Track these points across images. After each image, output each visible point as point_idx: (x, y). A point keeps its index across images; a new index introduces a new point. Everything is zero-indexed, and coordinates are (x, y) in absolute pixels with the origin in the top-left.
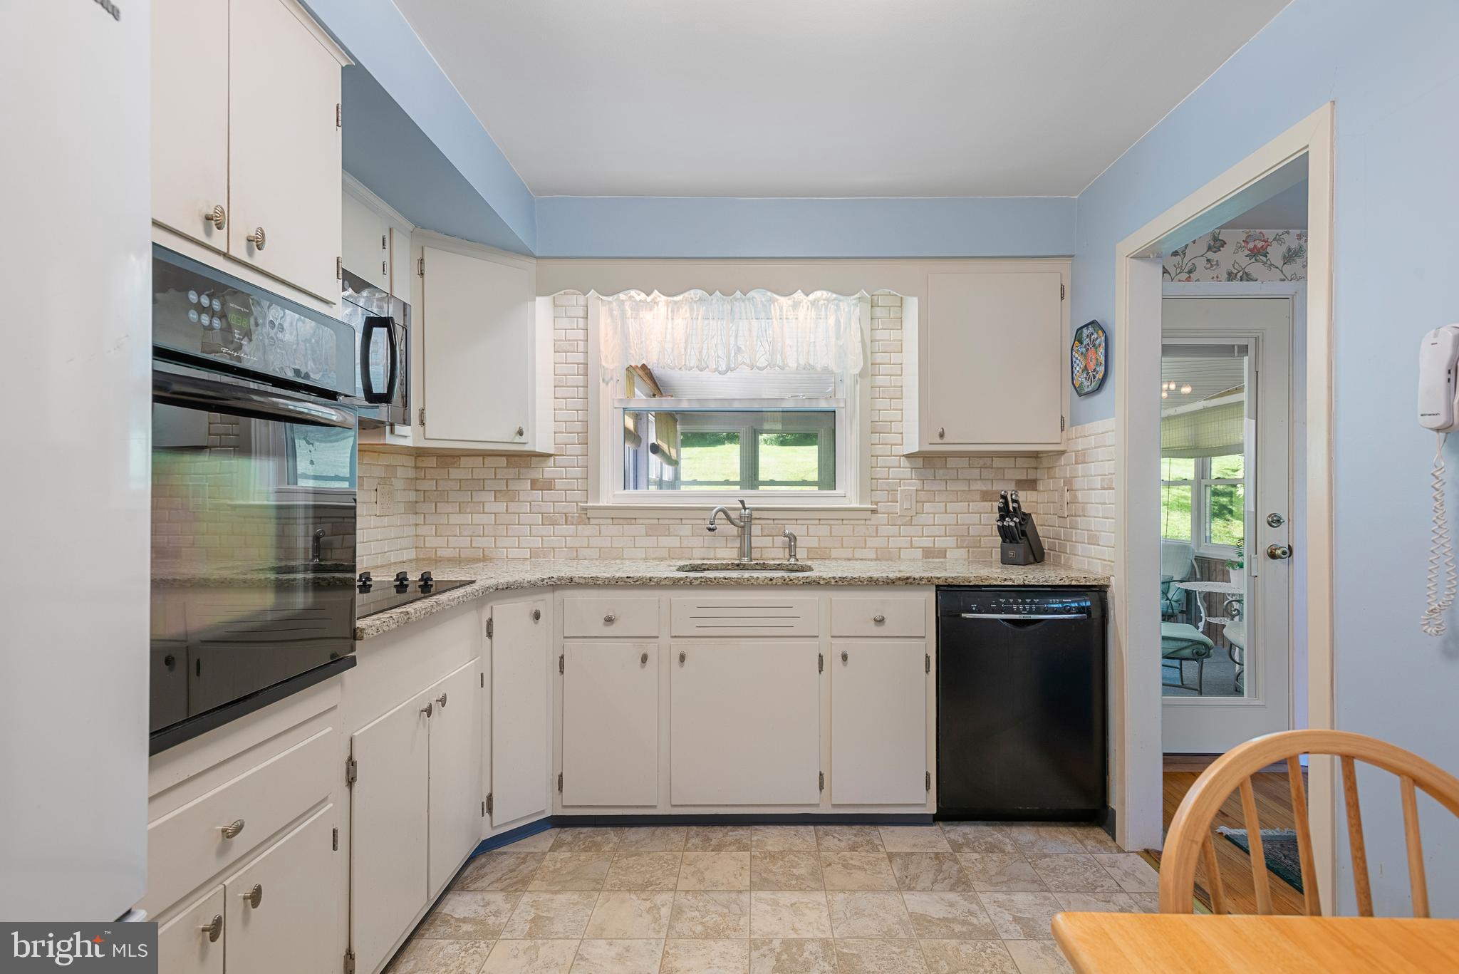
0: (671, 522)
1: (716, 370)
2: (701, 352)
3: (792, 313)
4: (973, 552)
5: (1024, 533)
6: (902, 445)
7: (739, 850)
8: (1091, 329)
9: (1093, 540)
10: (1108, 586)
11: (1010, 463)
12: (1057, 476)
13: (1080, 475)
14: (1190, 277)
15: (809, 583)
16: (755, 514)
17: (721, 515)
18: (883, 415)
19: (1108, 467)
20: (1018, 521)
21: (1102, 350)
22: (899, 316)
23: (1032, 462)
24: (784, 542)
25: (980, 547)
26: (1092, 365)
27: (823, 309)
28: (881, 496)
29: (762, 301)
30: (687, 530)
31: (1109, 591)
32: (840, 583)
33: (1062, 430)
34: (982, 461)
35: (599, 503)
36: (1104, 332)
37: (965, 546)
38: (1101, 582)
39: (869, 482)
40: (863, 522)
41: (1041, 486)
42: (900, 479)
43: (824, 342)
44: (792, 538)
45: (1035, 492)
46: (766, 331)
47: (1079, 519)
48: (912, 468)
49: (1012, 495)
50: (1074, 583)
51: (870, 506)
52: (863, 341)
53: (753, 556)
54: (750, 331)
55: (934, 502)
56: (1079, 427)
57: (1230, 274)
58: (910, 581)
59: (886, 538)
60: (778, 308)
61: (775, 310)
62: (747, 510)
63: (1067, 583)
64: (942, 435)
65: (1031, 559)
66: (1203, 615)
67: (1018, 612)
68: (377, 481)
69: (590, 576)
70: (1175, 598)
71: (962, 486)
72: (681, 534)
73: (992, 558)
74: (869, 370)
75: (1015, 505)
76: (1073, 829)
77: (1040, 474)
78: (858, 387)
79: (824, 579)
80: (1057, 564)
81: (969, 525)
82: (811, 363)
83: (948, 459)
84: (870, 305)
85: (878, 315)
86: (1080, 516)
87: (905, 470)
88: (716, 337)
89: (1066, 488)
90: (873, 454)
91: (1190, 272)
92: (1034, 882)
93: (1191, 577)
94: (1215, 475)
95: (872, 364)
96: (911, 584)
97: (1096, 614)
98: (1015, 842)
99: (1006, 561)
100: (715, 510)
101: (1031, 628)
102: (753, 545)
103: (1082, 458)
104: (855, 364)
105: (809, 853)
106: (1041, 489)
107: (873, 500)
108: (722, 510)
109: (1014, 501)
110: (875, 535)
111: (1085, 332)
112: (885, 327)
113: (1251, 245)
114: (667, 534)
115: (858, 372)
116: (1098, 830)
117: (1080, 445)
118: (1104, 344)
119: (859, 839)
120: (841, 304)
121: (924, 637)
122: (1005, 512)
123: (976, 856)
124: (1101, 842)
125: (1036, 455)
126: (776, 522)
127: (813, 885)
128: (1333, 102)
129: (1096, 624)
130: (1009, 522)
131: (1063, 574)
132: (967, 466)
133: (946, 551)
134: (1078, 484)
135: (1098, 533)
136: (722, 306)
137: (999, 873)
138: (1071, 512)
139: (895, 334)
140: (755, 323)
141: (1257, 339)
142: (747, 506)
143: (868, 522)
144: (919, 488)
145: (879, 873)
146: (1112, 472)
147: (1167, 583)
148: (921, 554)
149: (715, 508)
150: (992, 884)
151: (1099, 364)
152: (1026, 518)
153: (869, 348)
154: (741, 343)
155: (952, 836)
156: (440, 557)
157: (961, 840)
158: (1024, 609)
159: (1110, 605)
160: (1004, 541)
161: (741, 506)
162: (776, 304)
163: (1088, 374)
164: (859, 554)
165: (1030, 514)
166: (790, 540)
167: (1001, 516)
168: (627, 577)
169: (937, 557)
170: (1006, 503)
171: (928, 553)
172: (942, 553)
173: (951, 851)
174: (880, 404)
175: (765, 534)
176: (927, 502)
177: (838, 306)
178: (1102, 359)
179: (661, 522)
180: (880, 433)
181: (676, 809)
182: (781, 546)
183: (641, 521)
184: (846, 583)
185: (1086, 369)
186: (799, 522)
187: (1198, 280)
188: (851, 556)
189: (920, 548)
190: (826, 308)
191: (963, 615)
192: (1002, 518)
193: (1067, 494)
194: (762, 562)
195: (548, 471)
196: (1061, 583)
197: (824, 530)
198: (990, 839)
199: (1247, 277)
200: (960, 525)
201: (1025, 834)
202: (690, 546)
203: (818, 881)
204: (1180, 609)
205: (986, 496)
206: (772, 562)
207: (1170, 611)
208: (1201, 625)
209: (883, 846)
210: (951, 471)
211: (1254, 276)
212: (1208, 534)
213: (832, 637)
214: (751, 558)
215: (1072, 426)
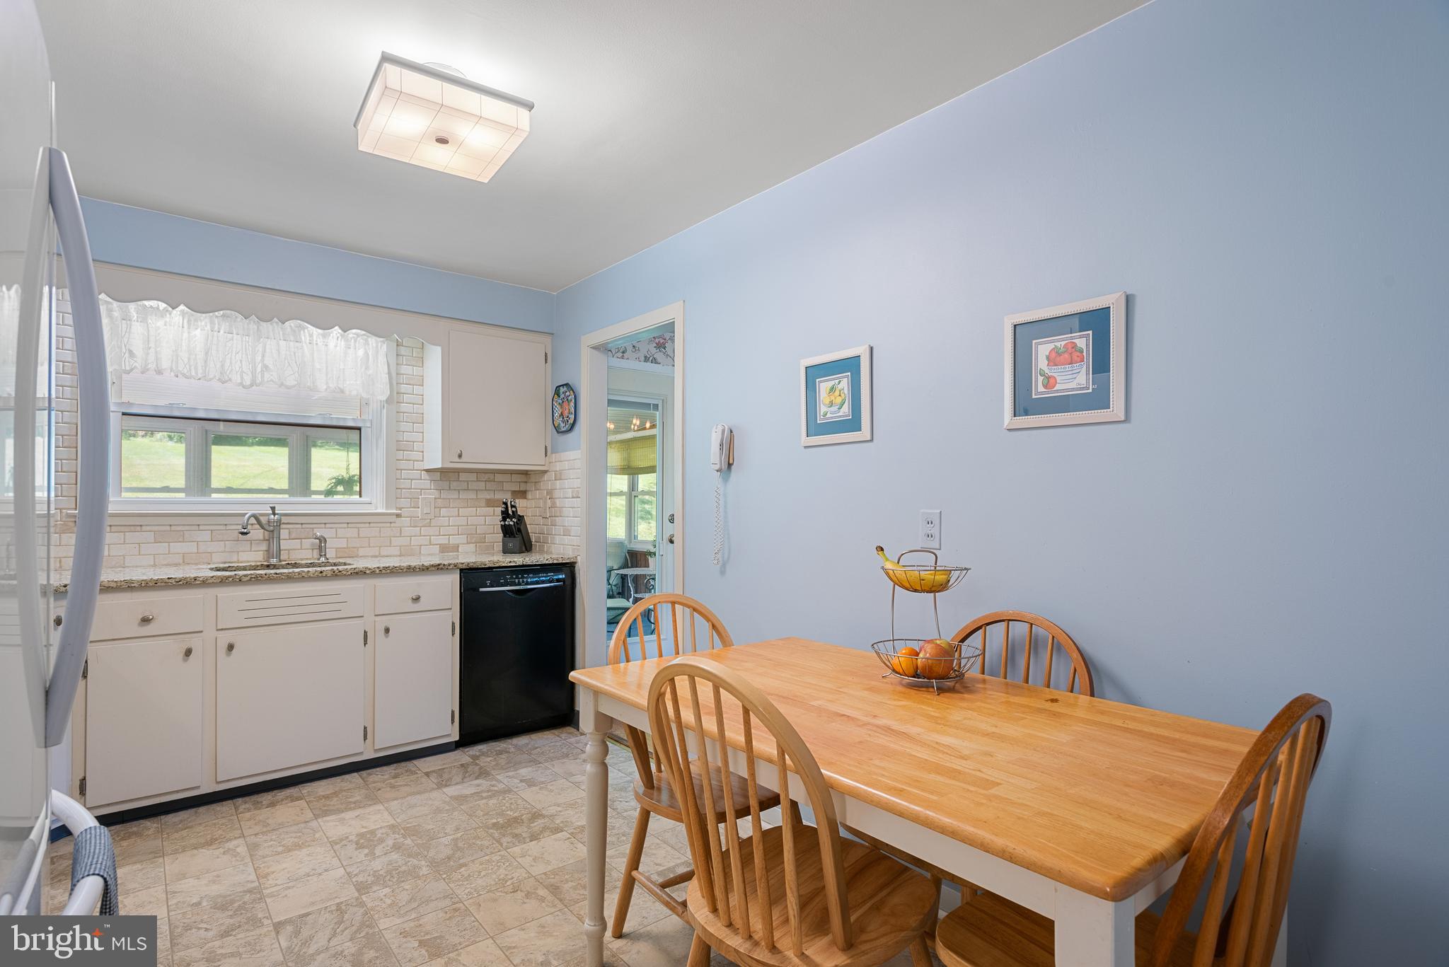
0: (187, 528)
1: (241, 384)
2: (223, 366)
3: (321, 340)
4: (480, 546)
5: (519, 530)
6: (423, 461)
7: (292, 801)
8: (565, 389)
9: (567, 533)
10: (575, 563)
11: (507, 477)
12: (542, 488)
13: (558, 487)
14: (623, 356)
15: (357, 573)
16: (284, 520)
17: (253, 521)
18: (406, 436)
19: (577, 483)
20: (515, 521)
21: (572, 404)
22: (420, 355)
23: (523, 478)
24: (313, 544)
25: (485, 542)
26: (566, 413)
27: (353, 341)
28: (404, 502)
29: (291, 326)
30: (206, 536)
31: (577, 566)
32: (384, 571)
33: (546, 456)
34: (487, 476)
36: (574, 392)
37: (473, 541)
38: (572, 560)
39: (394, 490)
40: (389, 525)
41: (529, 496)
42: (421, 489)
43: (354, 370)
44: (322, 540)
45: (525, 500)
46: (295, 353)
47: (557, 518)
48: (431, 481)
49: (511, 502)
50: (555, 562)
51: (395, 511)
52: (389, 373)
53: (282, 558)
54: (278, 351)
55: (449, 507)
56: (557, 454)
57: (646, 357)
58: (440, 567)
59: (409, 538)
60: (307, 334)
61: (304, 336)
62: (276, 516)
63: (551, 562)
64: (460, 456)
65: (524, 549)
66: (632, 593)
67: (519, 584)
69: (122, 580)
70: (614, 583)
71: (472, 495)
72: (198, 540)
73: (494, 550)
74: (394, 399)
75: (514, 509)
76: (552, 731)
77: (530, 487)
78: (385, 411)
79: (370, 569)
80: (541, 551)
81: (477, 525)
82: (341, 387)
83: (460, 474)
84: (396, 344)
85: (403, 353)
86: (557, 516)
87: (426, 482)
88: (240, 354)
89: (548, 497)
90: (398, 468)
91: (623, 352)
92: (530, 761)
93: (625, 566)
94: (640, 489)
95: (397, 393)
96: (442, 569)
97: (568, 582)
98: (516, 746)
99: (506, 551)
100: (247, 516)
101: (529, 594)
102: (282, 548)
103: (559, 477)
104: (382, 391)
105: (359, 787)
106: (530, 497)
107: (398, 506)
108: (254, 516)
109: (512, 506)
110: (398, 535)
111: (562, 390)
112: (409, 363)
113: (657, 341)
114: (181, 540)
115: (385, 399)
116: (568, 728)
117: (558, 467)
118: (573, 401)
119: (398, 771)
120: (370, 339)
121: (451, 609)
122: (505, 515)
123: (491, 758)
124: (570, 733)
125: (526, 473)
126: (304, 526)
127: (369, 803)
128: (684, 301)
129: (568, 588)
130: (509, 522)
131: (547, 557)
132: (476, 480)
133: (458, 546)
134: (557, 494)
135: (569, 528)
136: (248, 324)
137: (507, 763)
138: (553, 512)
139: (417, 371)
140: (282, 343)
141: (663, 400)
142: (276, 512)
143: (392, 525)
144: (437, 496)
145: (421, 784)
146: (579, 486)
147: (609, 571)
148: (438, 549)
149: (246, 514)
150: (504, 769)
151: (570, 413)
152: (521, 518)
153: (395, 379)
154: (268, 361)
155: (471, 753)
157: (478, 754)
158: (523, 582)
159: (577, 575)
160: (505, 536)
161: (271, 512)
162: (306, 331)
163: (563, 418)
164: (384, 551)
165: (523, 516)
166: (320, 542)
167: (503, 517)
168: (168, 578)
169: (451, 552)
170: (507, 508)
171: (444, 549)
172: (456, 548)
173: (472, 761)
174: (403, 426)
175: (292, 537)
176: (443, 508)
177: (366, 340)
178: (573, 410)
179: (173, 528)
180: (404, 451)
181: (220, 785)
182: (309, 547)
183: (148, 528)
184: (388, 571)
185: (562, 415)
186: (327, 525)
187: (628, 359)
188: (377, 554)
189: (437, 545)
190: (355, 341)
191: (481, 590)
192: (504, 519)
193: (549, 501)
194: (293, 562)
196: (547, 562)
197: (352, 532)
198: (498, 748)
199: (655, 361)
200: (470, 525)
201: (522, 741)
202: (209, 551)
203: (373, 799)
204: (618, 591)
205: (490, 503)
206: (303, 562)
207: (611, 593)
208: (631, 600)
209: (419, 770)
210: (462, 483)
211: (659, 360)
212: (636, 534)
213: (376, 615)
214: (280, 560)
215: (552, 453)
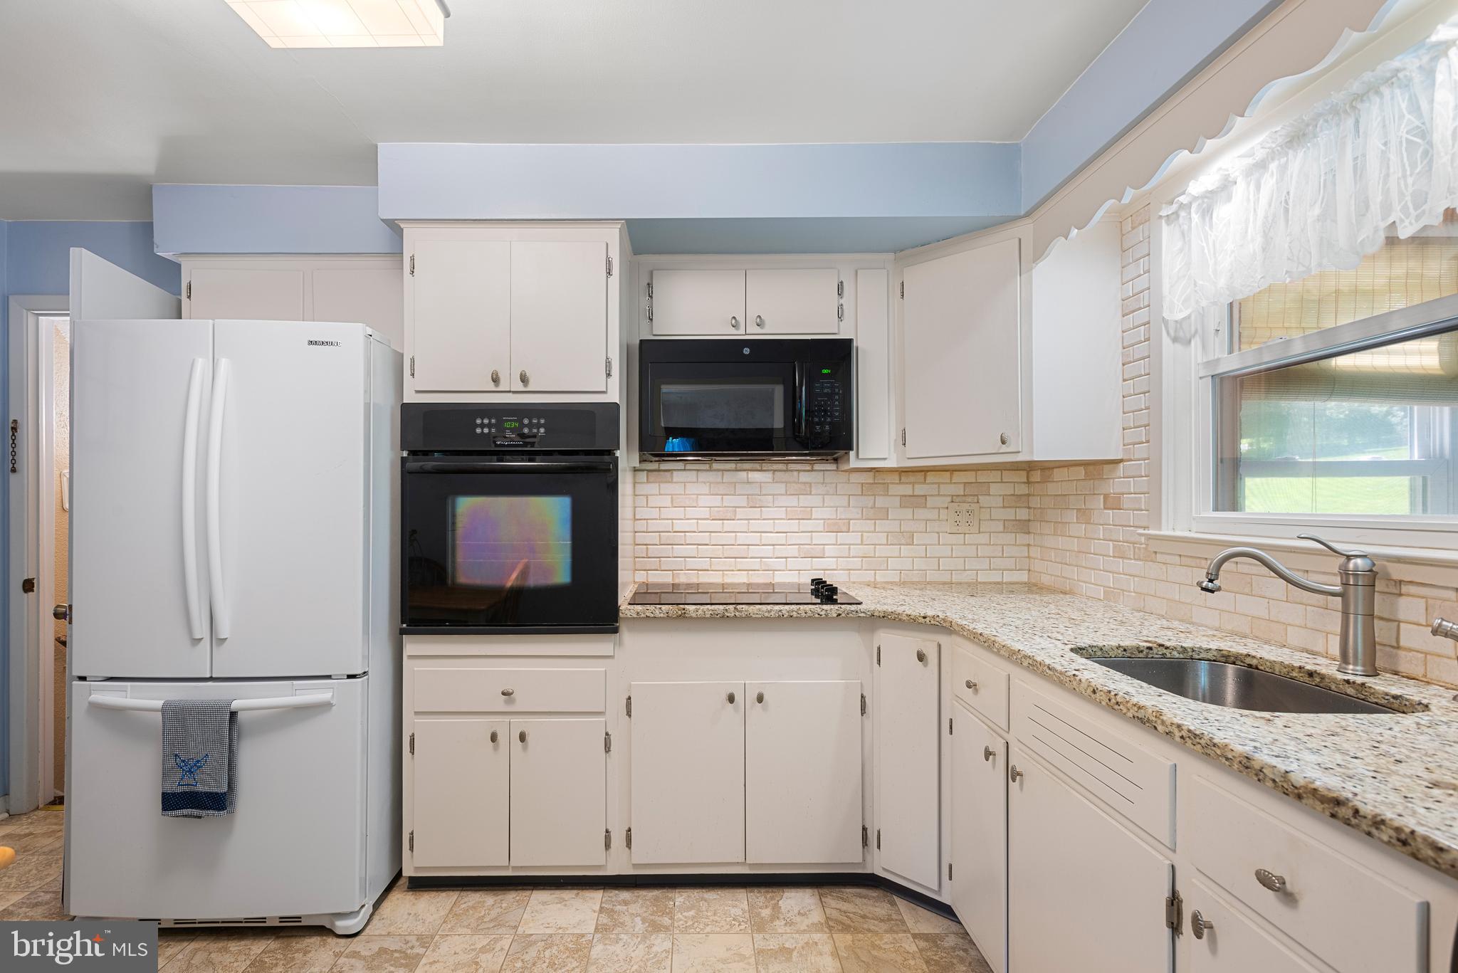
35: (1160, 529)
68: (949, 499)
156: (1043, 584)
195: (1117, 483)
